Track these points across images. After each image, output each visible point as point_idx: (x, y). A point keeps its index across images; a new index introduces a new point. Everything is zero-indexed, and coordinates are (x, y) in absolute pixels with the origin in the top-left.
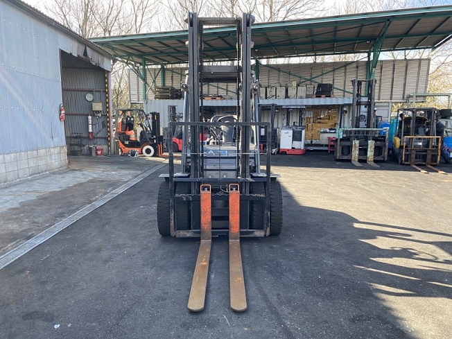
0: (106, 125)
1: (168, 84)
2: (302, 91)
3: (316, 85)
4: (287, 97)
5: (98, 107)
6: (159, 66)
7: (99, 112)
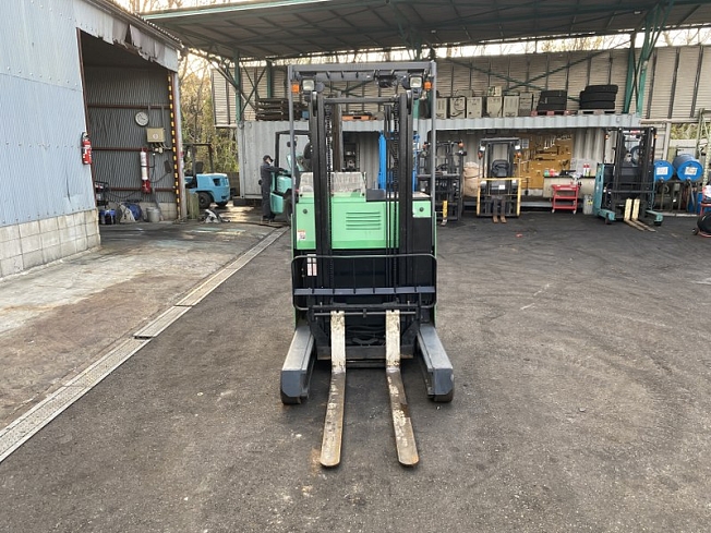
0: (170, 168)
1: (279, 93)
2: (512, 102)
3: (537, 93)
4: (485, 114)
5: (157, 135)
6: (264, 63)
7: (158, 144)
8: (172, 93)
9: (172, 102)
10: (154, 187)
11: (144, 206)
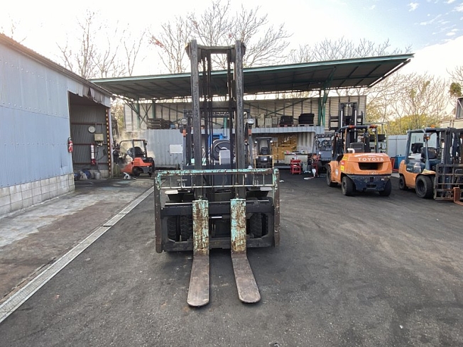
2: (269, 121)
3: (280, 117)
4: (257, 126)
6: (151, 102)
7: (100, 142)
8: (108, 117)
9: (108, 121)
10: (97, 162)
11: (92, 172)
